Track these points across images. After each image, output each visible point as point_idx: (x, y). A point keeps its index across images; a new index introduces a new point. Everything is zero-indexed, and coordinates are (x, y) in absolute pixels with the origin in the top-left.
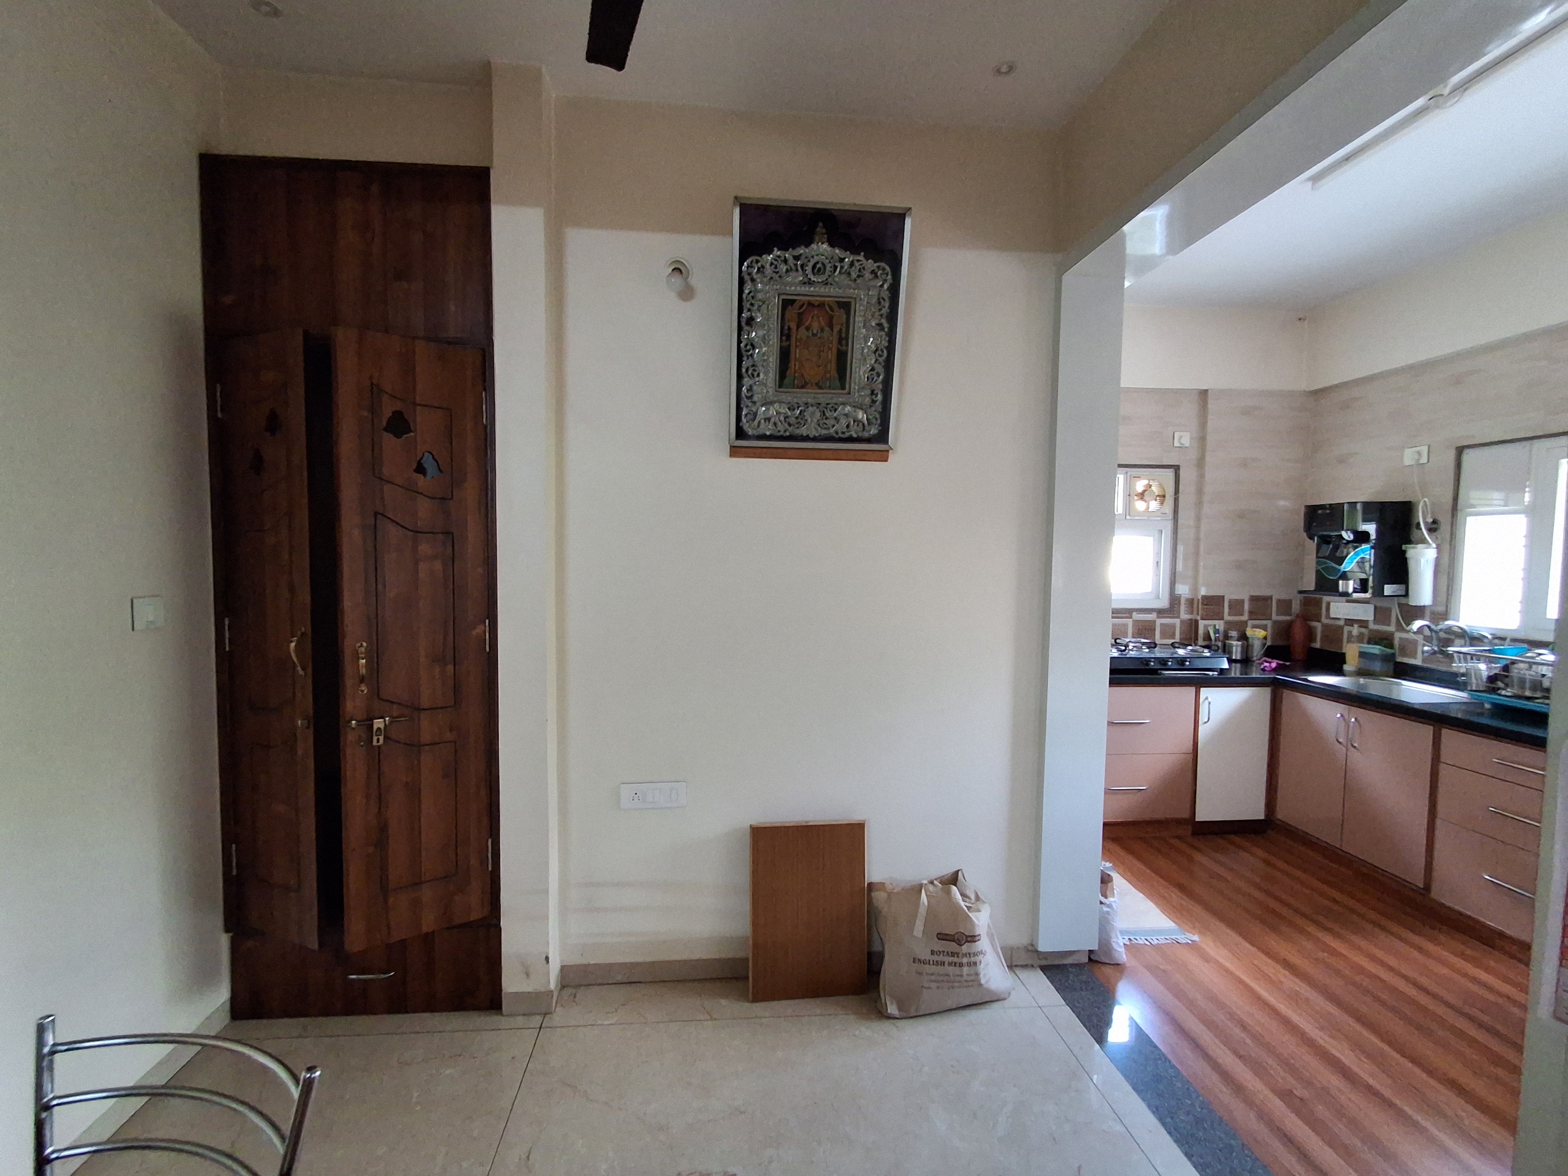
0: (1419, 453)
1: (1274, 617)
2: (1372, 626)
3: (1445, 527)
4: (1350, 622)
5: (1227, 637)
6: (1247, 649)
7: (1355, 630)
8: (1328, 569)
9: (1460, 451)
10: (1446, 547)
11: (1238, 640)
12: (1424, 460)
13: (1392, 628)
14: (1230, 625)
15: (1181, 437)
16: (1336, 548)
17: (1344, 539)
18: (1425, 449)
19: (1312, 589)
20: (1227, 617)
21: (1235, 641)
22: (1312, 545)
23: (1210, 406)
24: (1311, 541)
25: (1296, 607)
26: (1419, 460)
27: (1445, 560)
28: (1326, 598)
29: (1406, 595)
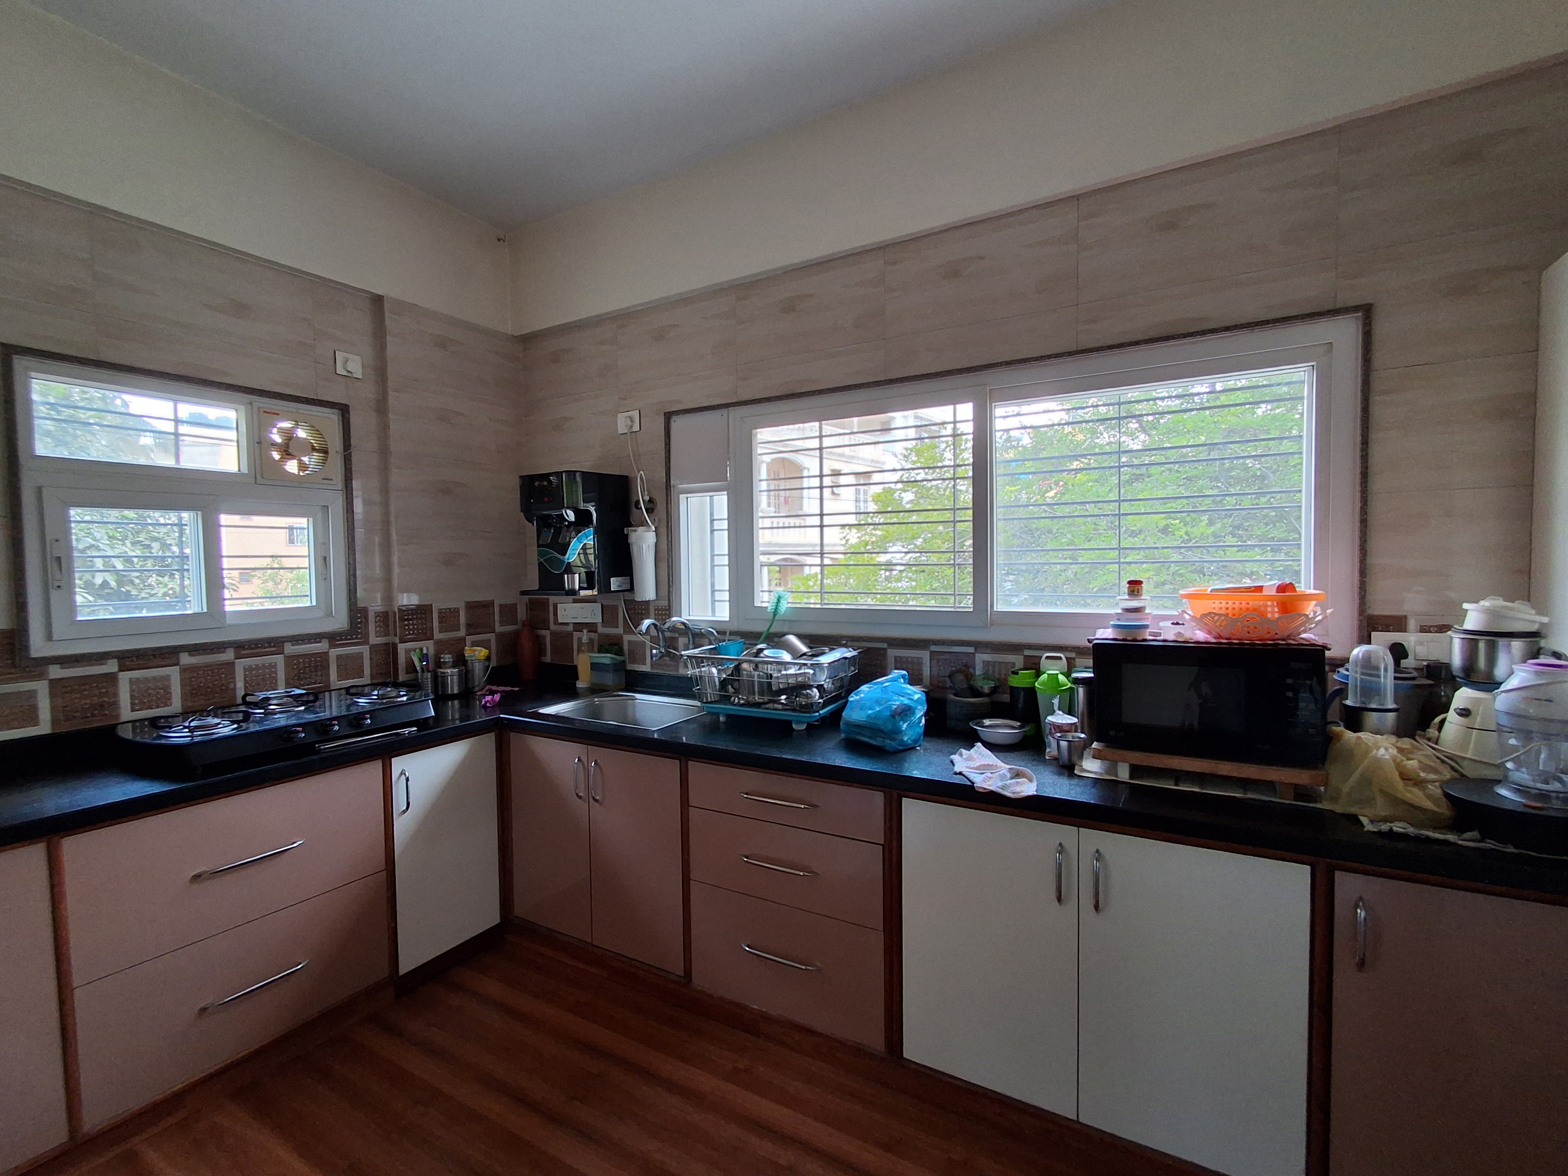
0: (631, 419)
1: (498, 628)
2: (600, 629)
3: (661, 507)
4: (579, 627)
5: (439, 664)
6: (466, 677)
7: (585, 636)
8: (550, 560)
9: (668, 416)
10: (663, 530)
11: (453, 667)
12: (636, 428)
13: (620, 630)
14: (442, 646)
15: (346, 361)
16: (558, 532)
17: (566, 520)
18: (636, 414)
19: (537, 588)
20: (437, 635)
21: (449, 668)
22: (532, 529)
23: (388, 322)
24: (531, 524)
25: (522, 614)
26: (631, 427)
27: (664, 546)
28: (552, 599)
29: (632, 589)
